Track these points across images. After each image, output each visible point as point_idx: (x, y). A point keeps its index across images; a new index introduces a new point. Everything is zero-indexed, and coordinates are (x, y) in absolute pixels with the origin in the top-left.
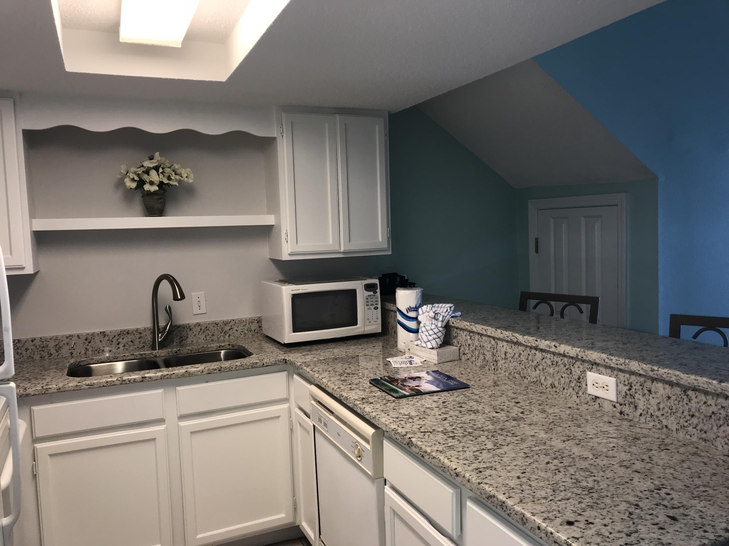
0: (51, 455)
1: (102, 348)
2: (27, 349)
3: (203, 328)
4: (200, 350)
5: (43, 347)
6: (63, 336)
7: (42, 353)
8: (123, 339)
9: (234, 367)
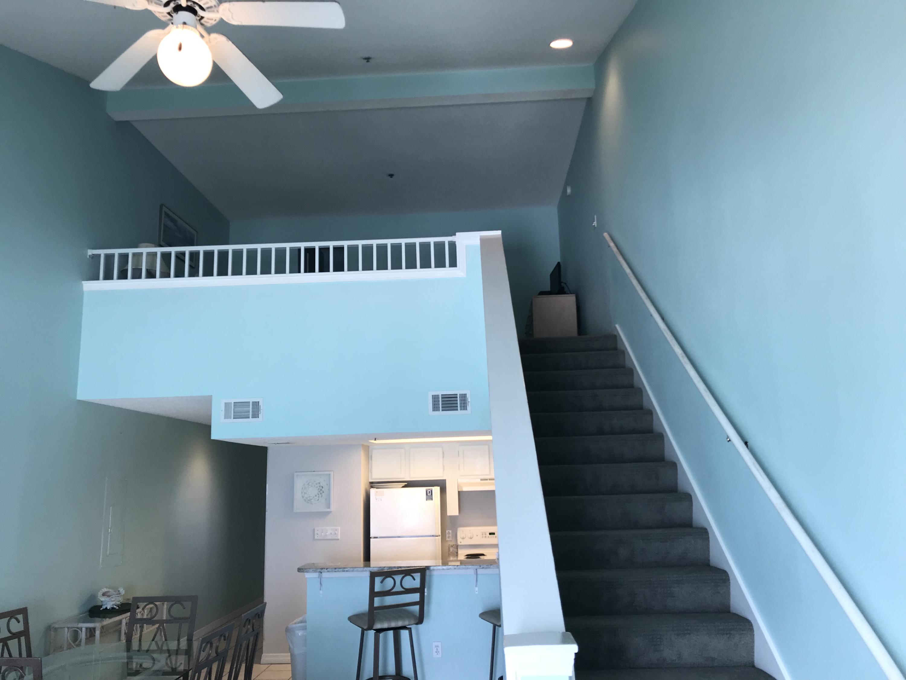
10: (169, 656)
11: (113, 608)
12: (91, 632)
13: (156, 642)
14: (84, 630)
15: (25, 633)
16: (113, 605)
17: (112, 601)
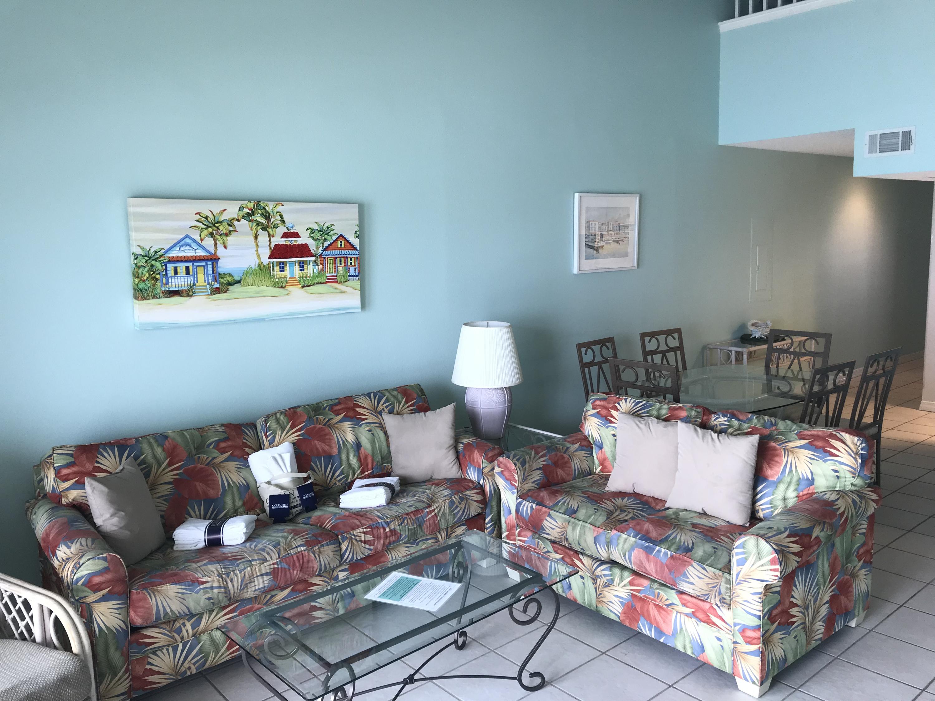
10: (804, 385)
11: (761, 338)
12: (739, 355)
13: (792, 371)
14: (733, 352)
15: (681, 348)
16: (761, 334)
17: (760, 332)
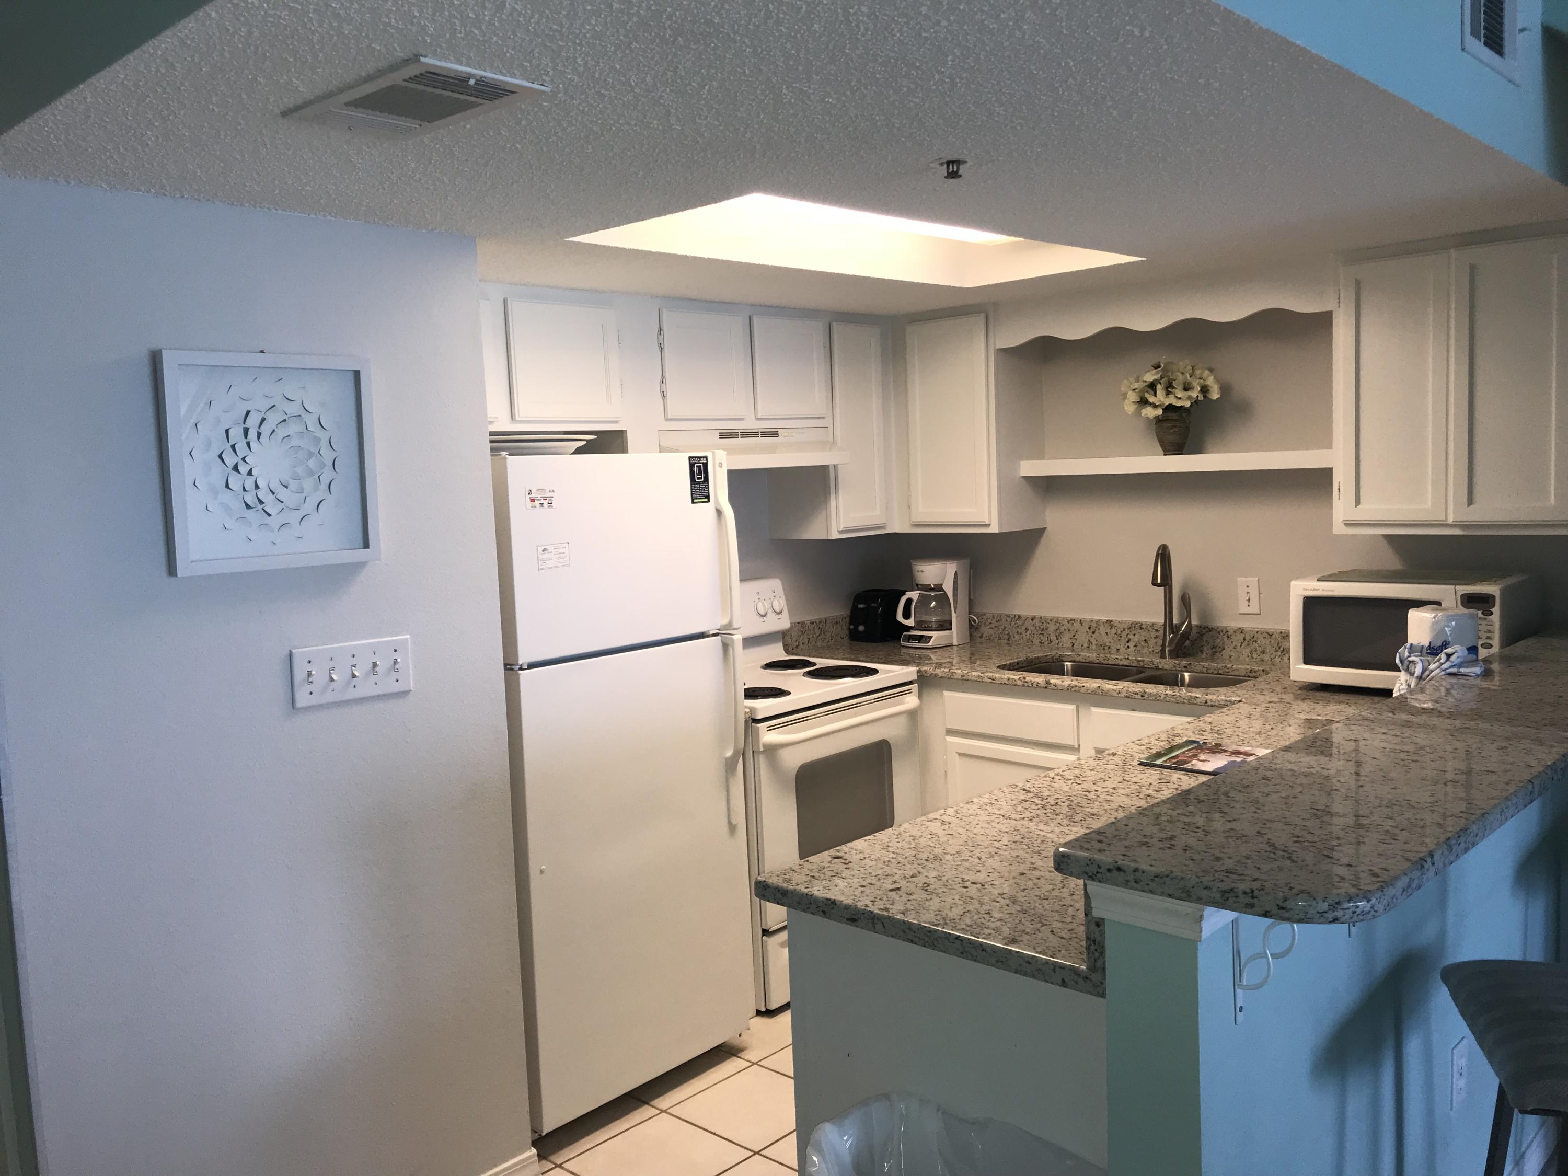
0: (960, 754)
1: (1108, 644)
2: (1027, 629)
3: (1248, 638)
4: (1220, 672)
5: (1043, 630)
6: (1064, 619)
7: (1042, 638)
8: (1134, 635)
9: (1163, 696)
